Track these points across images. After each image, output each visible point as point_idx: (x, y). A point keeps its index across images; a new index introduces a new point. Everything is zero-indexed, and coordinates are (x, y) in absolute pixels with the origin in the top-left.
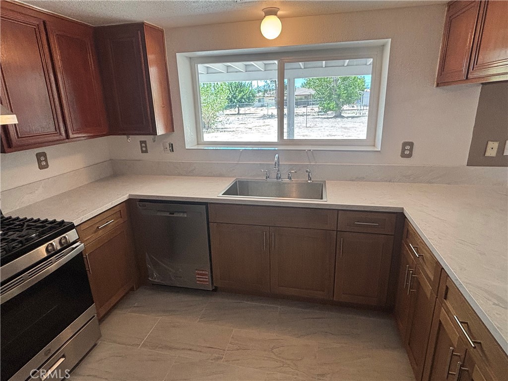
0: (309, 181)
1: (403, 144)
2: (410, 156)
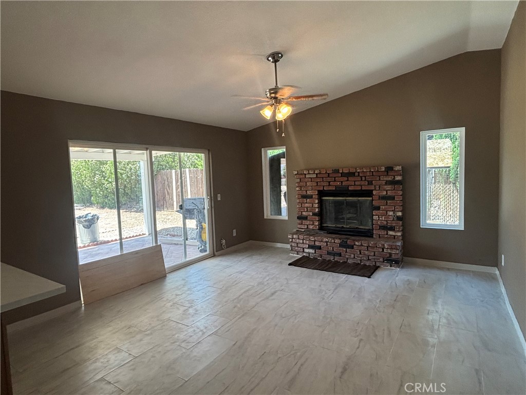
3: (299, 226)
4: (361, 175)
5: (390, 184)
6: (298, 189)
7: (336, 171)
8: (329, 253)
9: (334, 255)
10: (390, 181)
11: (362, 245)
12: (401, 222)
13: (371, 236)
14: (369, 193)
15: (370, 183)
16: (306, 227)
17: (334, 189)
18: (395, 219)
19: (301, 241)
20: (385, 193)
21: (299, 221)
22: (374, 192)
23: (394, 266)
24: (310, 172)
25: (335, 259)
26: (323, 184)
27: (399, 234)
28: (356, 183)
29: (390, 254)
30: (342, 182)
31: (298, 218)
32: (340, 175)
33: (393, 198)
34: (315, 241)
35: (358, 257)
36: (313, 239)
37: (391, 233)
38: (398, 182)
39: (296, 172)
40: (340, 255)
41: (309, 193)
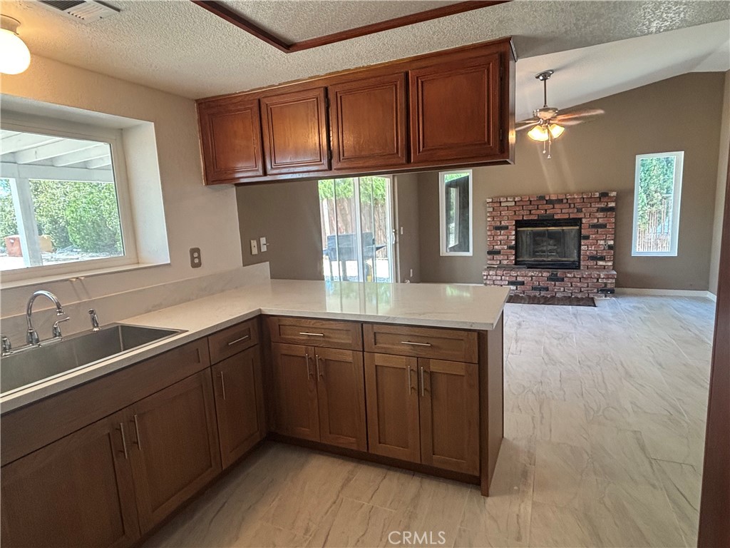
0: (96, 329)
1: (190, 252)
2: (199, 265)
3: (489, 262)
4: (569, 202)
5: (601, 212)
6: (489, 219)
7: (541, 198)
8: (534, 289)
9: (540, 289)
10: (602, 208)
11: (574, 277)
12: (612, 252)
13: (578, 267)
14: (577, 222)
15: (579, 211)
16: (498, 262)
17: (536, 218)
18: (607, 248)
19: (499, 278)
20: (596, 221)
21: (489, 257)
22: (584, 221)
23: (609, 296)
24: (509, 199)
25: (542, 295)
26: (522, 212)
27: (610, 264)
28: (563, 211)
29: (606, 284)
30: (546, 210)
31: (489, 253)
32: (545, 202)
33: (604, 226)
34: (516, 277)
35: (568, 290)
36: (516, 275)
37: (601, 263)
38: (612, 209)
39: (490, 200)
40: (547, 289)
41: (503, 223)
